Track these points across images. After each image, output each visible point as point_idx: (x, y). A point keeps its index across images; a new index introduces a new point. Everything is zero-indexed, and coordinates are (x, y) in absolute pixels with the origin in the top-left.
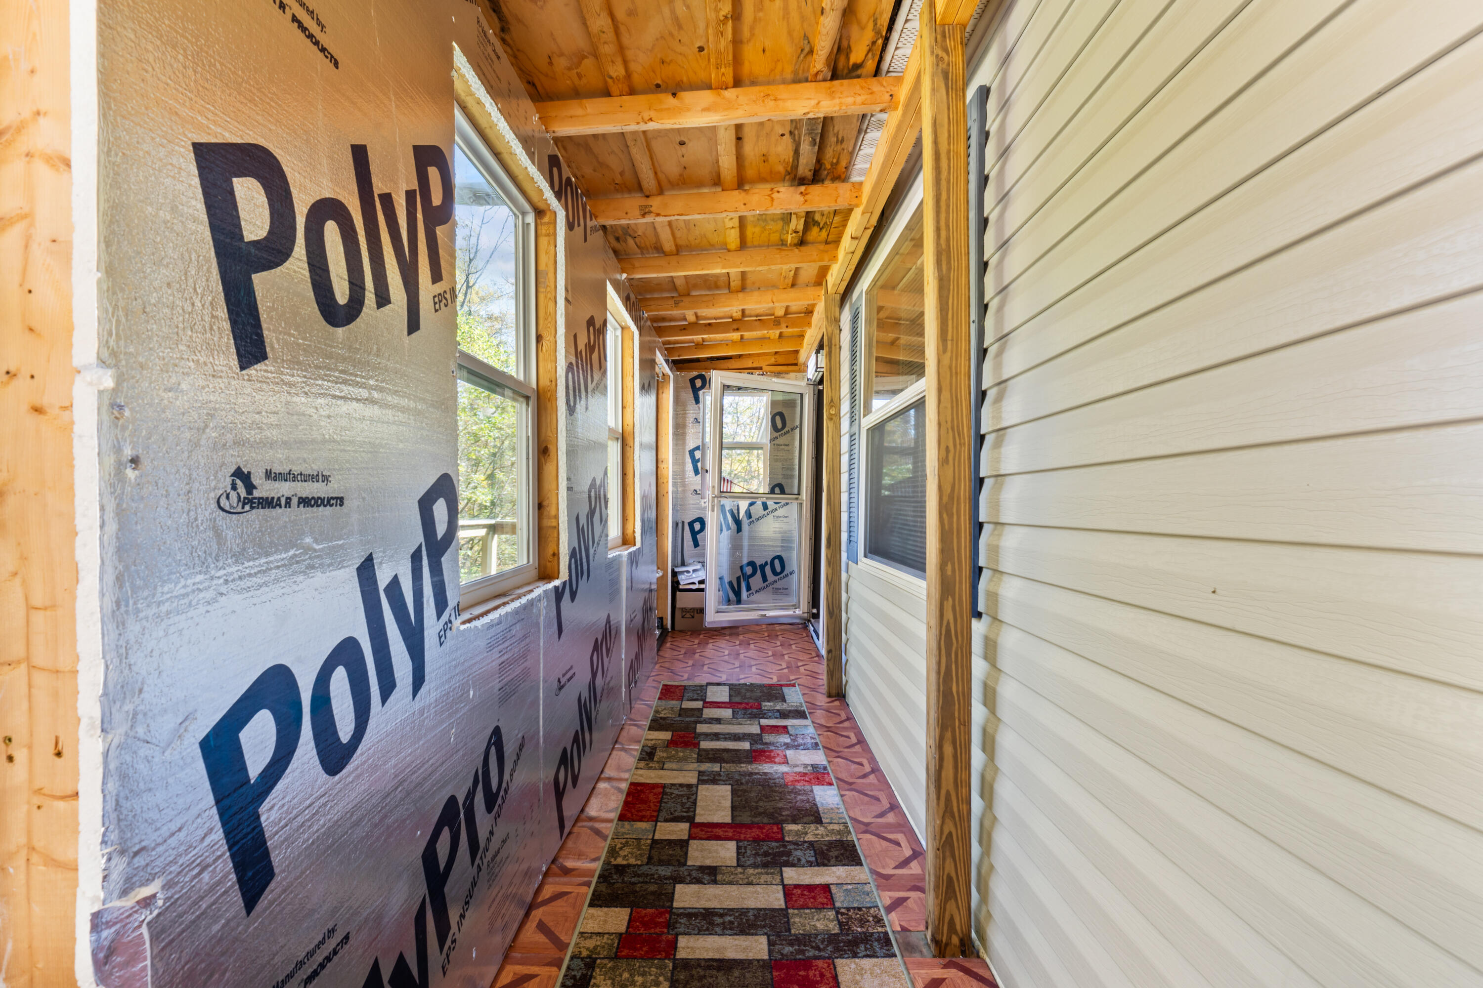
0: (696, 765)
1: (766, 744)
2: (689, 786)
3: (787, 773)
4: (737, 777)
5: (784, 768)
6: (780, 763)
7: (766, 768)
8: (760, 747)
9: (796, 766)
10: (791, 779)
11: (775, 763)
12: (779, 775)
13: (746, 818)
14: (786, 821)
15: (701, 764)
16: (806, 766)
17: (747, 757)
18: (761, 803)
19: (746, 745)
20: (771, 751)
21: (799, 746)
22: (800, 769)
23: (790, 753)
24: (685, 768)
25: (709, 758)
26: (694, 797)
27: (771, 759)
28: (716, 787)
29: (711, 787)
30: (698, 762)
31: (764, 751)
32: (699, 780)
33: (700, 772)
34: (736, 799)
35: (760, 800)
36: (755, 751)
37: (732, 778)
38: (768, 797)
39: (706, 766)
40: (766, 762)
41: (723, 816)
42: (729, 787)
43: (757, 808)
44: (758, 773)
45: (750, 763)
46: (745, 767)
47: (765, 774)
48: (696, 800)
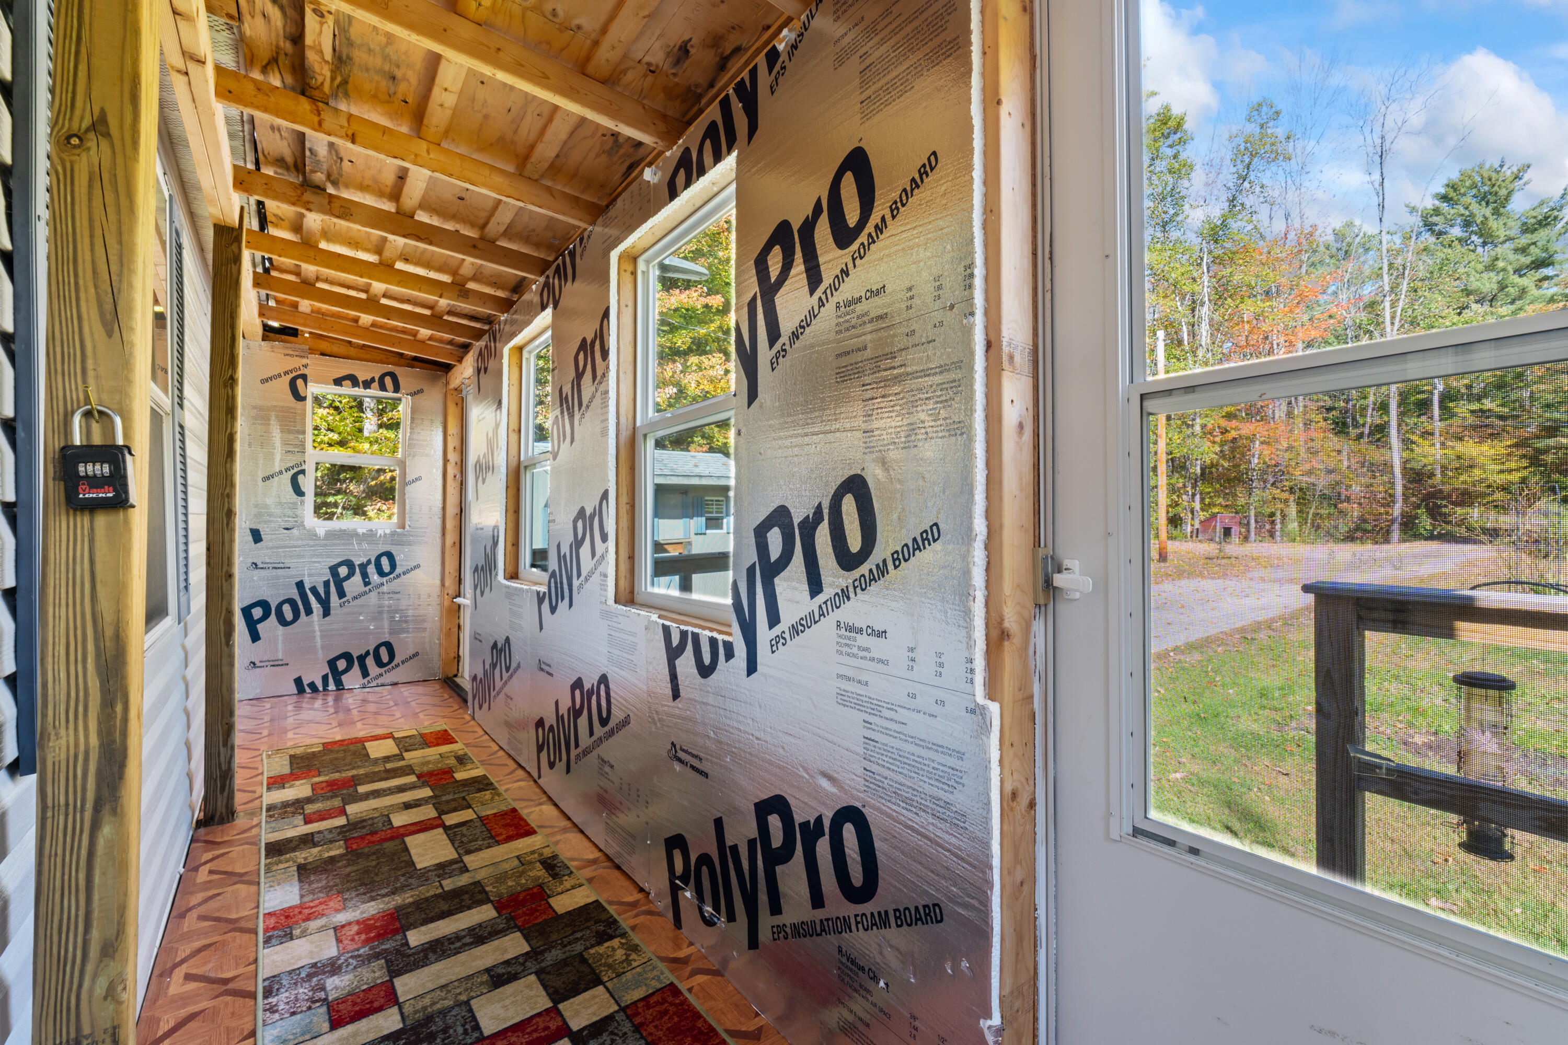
0: (478, 877)
1: (377, 956)
2: (469, 852)
3: (337, 911)
4: (412, 881)
5: (341, 918)
6: (350, 924)
7: (371, 909)
8: (388, 945)
9: (321, 930)
10: (331, 904)
11: (358, 922)
12: (349, 904)
13: (389, 846)
14: (341, 856)
15: (471, 881)
16: (304, 934)
17: (407, 915)
18: (374, 863)
19: (416, 938)
20: (367, 941)
21: (310, 976)
22: (313, 925)
23: (330, 950)
24: (491, 869)
25: (467, 893)
26: (456, 845)
27: (365, 926)
28: (438, 861)
29: (442, 860)
30: (479, 882)
31: (379, 937)
32: (462, 861)
33: (467, 871)
34: (406, 858)
35: (375, 867)
36: (395, 932)
37: (419, 878)
38: (367, 871)
39: (463, 880)
40: (372, 918)
41: (414, 843)
42: (419, 867)
43: (378, 858)
44: (384, 896)
45: (398, 909)
46: (407, 898)
47: (373, 899)
48: (453, 845)
